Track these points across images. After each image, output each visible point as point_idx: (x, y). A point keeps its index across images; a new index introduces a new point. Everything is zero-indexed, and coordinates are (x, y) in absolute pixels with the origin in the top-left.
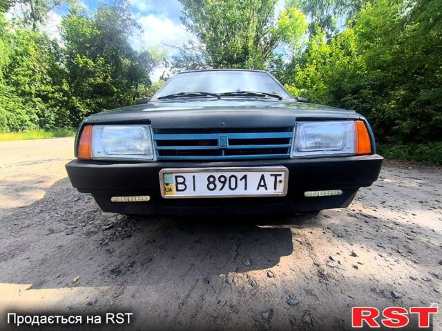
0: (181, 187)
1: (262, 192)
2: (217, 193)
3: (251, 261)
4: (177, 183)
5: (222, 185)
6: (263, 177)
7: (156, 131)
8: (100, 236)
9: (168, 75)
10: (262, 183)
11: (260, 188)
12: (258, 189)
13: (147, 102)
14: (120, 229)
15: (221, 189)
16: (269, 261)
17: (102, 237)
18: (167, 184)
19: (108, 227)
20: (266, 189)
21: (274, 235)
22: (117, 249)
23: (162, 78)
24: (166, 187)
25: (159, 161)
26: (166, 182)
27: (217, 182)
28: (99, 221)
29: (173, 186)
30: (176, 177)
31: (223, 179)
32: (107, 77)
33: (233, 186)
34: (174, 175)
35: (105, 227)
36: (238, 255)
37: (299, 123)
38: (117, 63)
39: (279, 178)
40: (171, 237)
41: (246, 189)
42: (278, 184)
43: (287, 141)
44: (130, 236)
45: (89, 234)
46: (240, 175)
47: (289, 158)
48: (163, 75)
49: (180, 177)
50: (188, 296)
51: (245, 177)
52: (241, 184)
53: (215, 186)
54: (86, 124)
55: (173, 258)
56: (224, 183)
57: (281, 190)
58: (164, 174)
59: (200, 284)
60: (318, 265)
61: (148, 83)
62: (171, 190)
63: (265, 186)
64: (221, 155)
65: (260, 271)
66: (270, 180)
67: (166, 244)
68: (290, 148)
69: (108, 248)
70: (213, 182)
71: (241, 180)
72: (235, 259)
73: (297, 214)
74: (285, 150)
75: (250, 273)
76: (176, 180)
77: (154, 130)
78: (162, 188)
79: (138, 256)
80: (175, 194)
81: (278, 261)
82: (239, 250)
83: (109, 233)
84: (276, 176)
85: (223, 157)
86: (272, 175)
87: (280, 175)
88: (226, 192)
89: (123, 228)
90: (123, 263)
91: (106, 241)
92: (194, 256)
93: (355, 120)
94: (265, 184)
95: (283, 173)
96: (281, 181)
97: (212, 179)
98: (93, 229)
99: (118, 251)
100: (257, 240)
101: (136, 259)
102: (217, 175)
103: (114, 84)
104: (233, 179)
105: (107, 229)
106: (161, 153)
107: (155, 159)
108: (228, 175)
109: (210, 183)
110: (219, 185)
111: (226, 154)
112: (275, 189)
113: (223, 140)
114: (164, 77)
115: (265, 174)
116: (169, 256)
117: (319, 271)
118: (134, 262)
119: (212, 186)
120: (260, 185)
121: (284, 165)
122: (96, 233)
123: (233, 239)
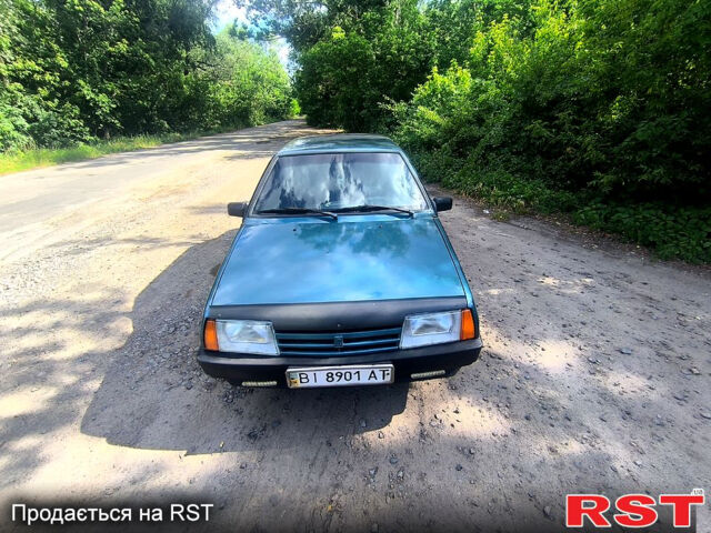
0: (304, 380)
1: (373, 381)
2: (334, 383)
3: (366, 423)
4: (301, 378)
5: (339, 378)
6: (373, 372)
8: (221, 389)
10: (373, 376)
11: (371, 379)
12: (369, 379)
15: (338, 381)
17: (223, 390)
24: (292, 381)
25: (282, 356)
26: (292, 378)
27: (334, 376)
29: (298, 380)
30: (300, 374)
31: (339, 374)
33: (348, 378)
34: (298, 373)
39: (386, 372)
41: (359, 380)
42: (386, 376)
45: (209, 387)
46: (353, 371)
47: (399, 350)
49: (303, 374)
50: (315, 458)
51: (358, 372)
52: (355, 377)
53: (333, 379)
56: (340, 376)
57: (388, 379)
58: (289, 372)
59: (324, 446)
60: (423, 425)
62: (296, 383)
63: (375, 377)
64: (338, 351)
65: (373, 432)
66: (379, 374)
68: (399, 341)
69: (236, 407)
70: (332, 377)
71: (355, 374)
72: (353, 420)
75: (365, 435)
76: (300, 376)
78: (288, 382)
80: (299, 385)
81: (390, 421)
82: (357, 409)
84: (384, 370)
86: (380, 370)
87: (388, 370)
88: (343, 382)
90: (255, 427)
93: (462, 309)
95: (390, 369)
96: (388, 374)
97: (330, 375)
98: (210, 380)
102: (334, 372)
104: (348, 374)
107: (279, 355)
108: (343, 372)
109: (329, 377)
110: (336, 378)
111: (341, 351)
112: (384, 379)
113: (339, 340)
115: (375, 369)
117: (421, 431)
118: (266, 426)
120: (370, 377)
122: (215, 385)
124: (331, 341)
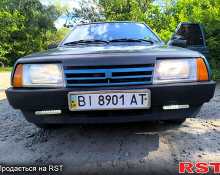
0: (82, 103)
1: (134, 106)
2: (105, 107)
3: (129, 154)
4: (79, 101)
5: (108, 101)
6: (134, 96)
7: (65, 68)
8: (25, 141)
9: (70, 23)
10: (134, 100)
11: (133, 103)
12: (131, 104)
13: (56, 47)
14: (39, 137)
15: (108, 104)
16: (142, 153)
17: (26, 142)
18: (73, 102)
19: (30, 136)
20: (137, 104)
21: (147, 138)
22: (38, 149)
23: (65, 26)
24: (72, 103)
25: (67, 87)
26: (72, 100)
27: (105, 100)
28: (23, 132)
29: (77, 102)
30: (79, 97)
31: (108, 98)
32: (22, 25)
33: (115, 102)
34: (77, 96)
35: (28, 136)
36: (121, 150)
37: (159, 61)
38: (30, 14)
39: (144, 97)
40: (75, 141)
41: (123, 104)
42: (144, 101)
43: (150, 73)
44: (47, 141)
45: (17, 140)
46: (119, 95)
47: (152, 84)
48: (66, 23)
49: (81, 97)
51: (123, 96)
52: (120, 101)
53: (104, 102)
54: (18, 64)
55: (77, 153)
56: (109, 100)
57: (146, 105)
58: (71, 95)
59: (95, 167)
60: (175, 155)
61: (54, 29)
62: (75, 105)
63: (135, 102)
64: (107, 82)
66: (138, 98)
67: (72, 144)
68: (152, 77)
69: (32, 148)
70: (103, 100)
71: (120, 98)
72: (119, 152)
73: (160, 122)
74: (149, 79)
76: (79, 99)
77: (64, 67)
78: (69, 104)
79: (53, 152)
80: (78, 108)
81: (148, 153)
82: (122, 147)
83: (31, 139)
84: (142, 95)
85: (109, 84)
86: (140, 95)
87: (145, 95)
88: (111, 106)
89: (41, 136)
90: (43, 157)
91: (30, 144)
92: (91, 151)
93: (197, 58)
94: (135, 100)
95: (147, 93)
96: (146, 99)
97: (101, 98)
98: (19, 137)
99: (38, 150)
100: (134, 141)
101: (52, 154)
102: (105, 95)
103: (27, 31)
104: (115, 98)
105: (29, 137)
106: (69, 82)
107: (65, 86)
108: (112, 95)
109: (100, 100)
110: (106, 102)
111: (110, 82)
112: (142, 103)
113: (108, 73)
114: (67, 25)
115: (135, 94)
116: (74, 151)
117: (174, 159)
118: (51, 156)
119: (101, 103)
120: (132, 101)
121: (148, 88)
122: (22, 140)
123: (118, 140)
124: (103, 75)
